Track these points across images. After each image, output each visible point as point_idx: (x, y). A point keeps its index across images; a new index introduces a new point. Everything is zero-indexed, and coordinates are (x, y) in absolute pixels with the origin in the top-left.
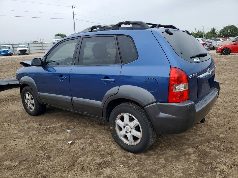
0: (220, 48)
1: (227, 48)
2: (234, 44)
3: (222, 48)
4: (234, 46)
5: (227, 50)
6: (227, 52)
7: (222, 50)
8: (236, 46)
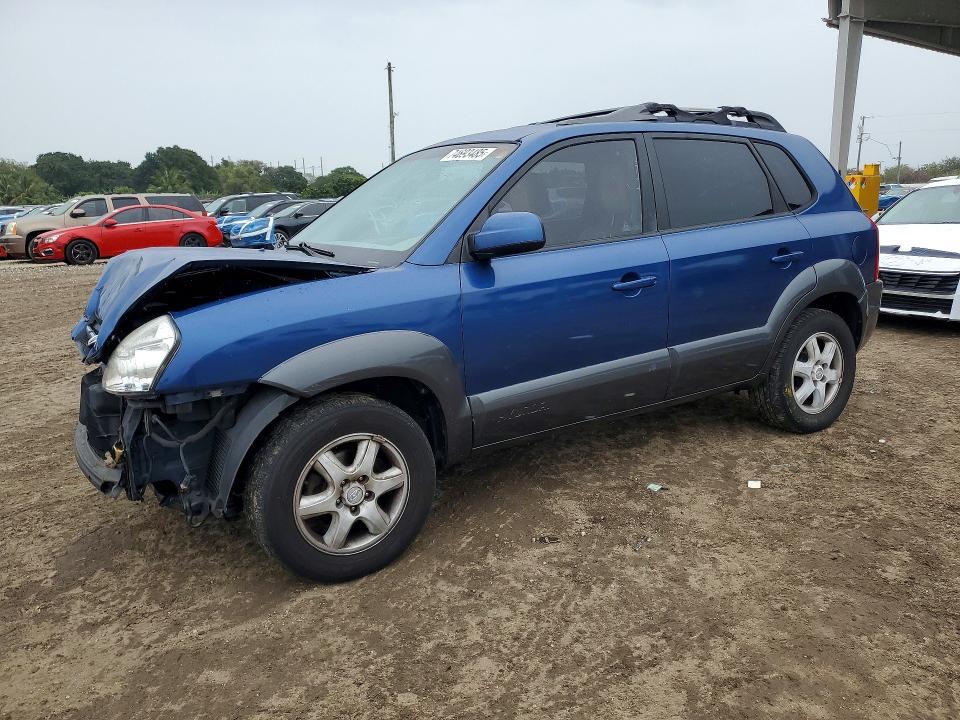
0: (55, 238)
1: (81, 238)
2: (106, 226)
3: (65, 242)
4: (105, 230)
5: (87, 249)
6: (88, 255)
7: (66, 245)
8: (111, 230)
